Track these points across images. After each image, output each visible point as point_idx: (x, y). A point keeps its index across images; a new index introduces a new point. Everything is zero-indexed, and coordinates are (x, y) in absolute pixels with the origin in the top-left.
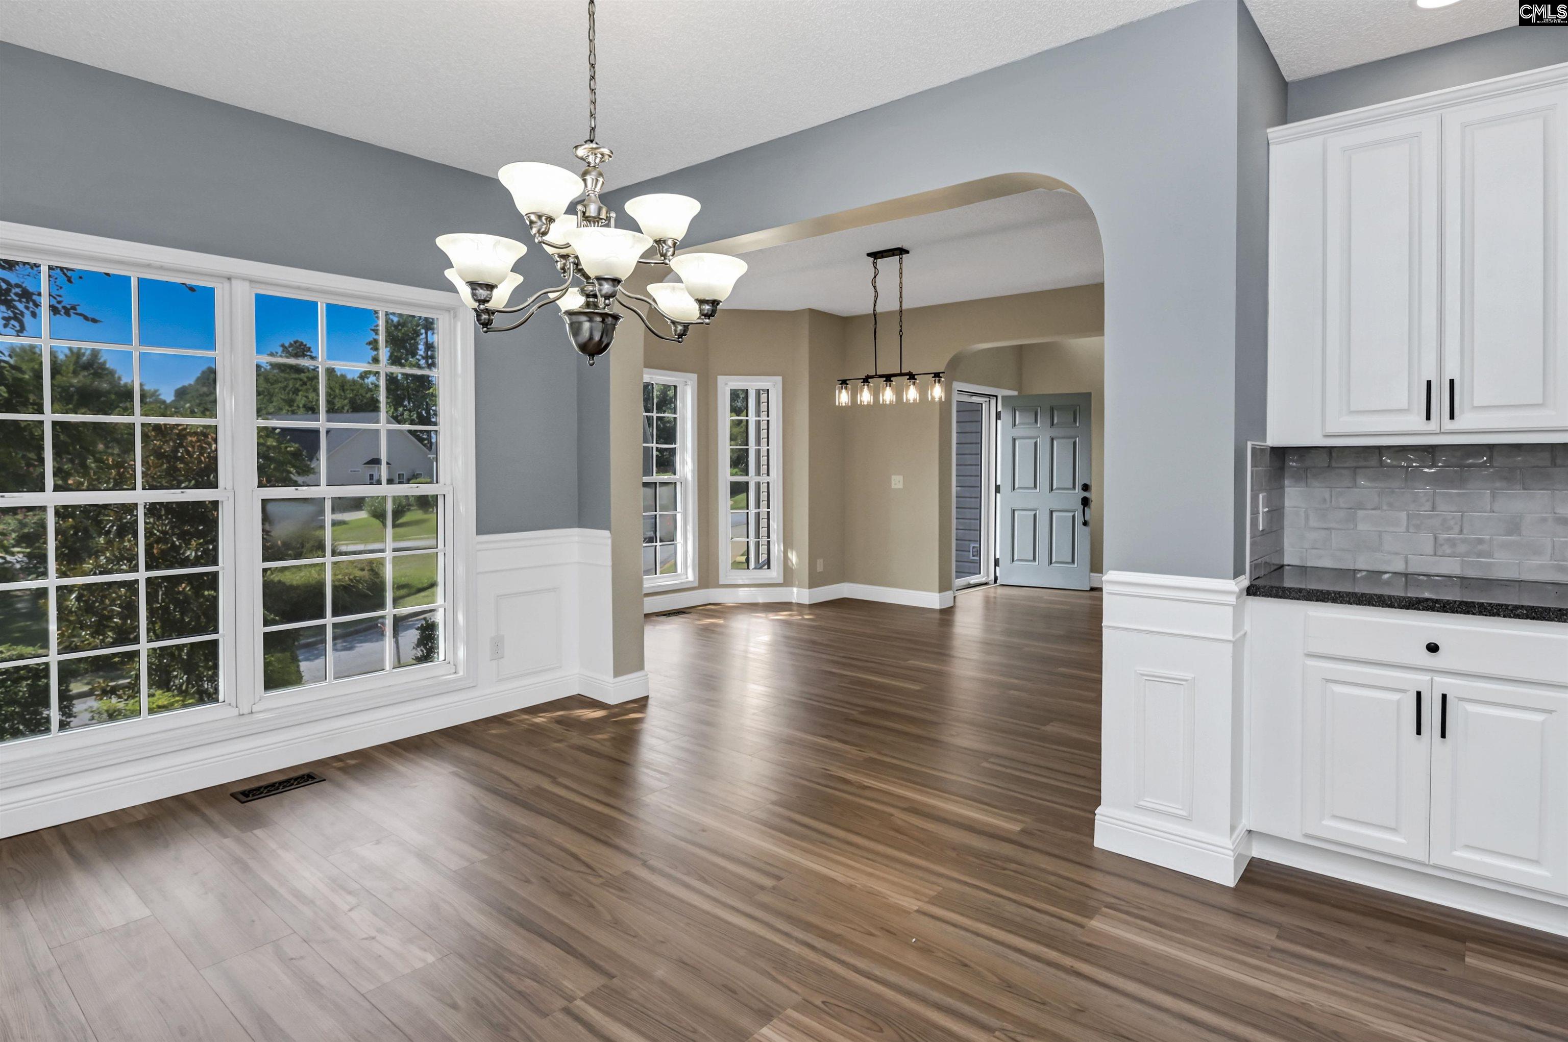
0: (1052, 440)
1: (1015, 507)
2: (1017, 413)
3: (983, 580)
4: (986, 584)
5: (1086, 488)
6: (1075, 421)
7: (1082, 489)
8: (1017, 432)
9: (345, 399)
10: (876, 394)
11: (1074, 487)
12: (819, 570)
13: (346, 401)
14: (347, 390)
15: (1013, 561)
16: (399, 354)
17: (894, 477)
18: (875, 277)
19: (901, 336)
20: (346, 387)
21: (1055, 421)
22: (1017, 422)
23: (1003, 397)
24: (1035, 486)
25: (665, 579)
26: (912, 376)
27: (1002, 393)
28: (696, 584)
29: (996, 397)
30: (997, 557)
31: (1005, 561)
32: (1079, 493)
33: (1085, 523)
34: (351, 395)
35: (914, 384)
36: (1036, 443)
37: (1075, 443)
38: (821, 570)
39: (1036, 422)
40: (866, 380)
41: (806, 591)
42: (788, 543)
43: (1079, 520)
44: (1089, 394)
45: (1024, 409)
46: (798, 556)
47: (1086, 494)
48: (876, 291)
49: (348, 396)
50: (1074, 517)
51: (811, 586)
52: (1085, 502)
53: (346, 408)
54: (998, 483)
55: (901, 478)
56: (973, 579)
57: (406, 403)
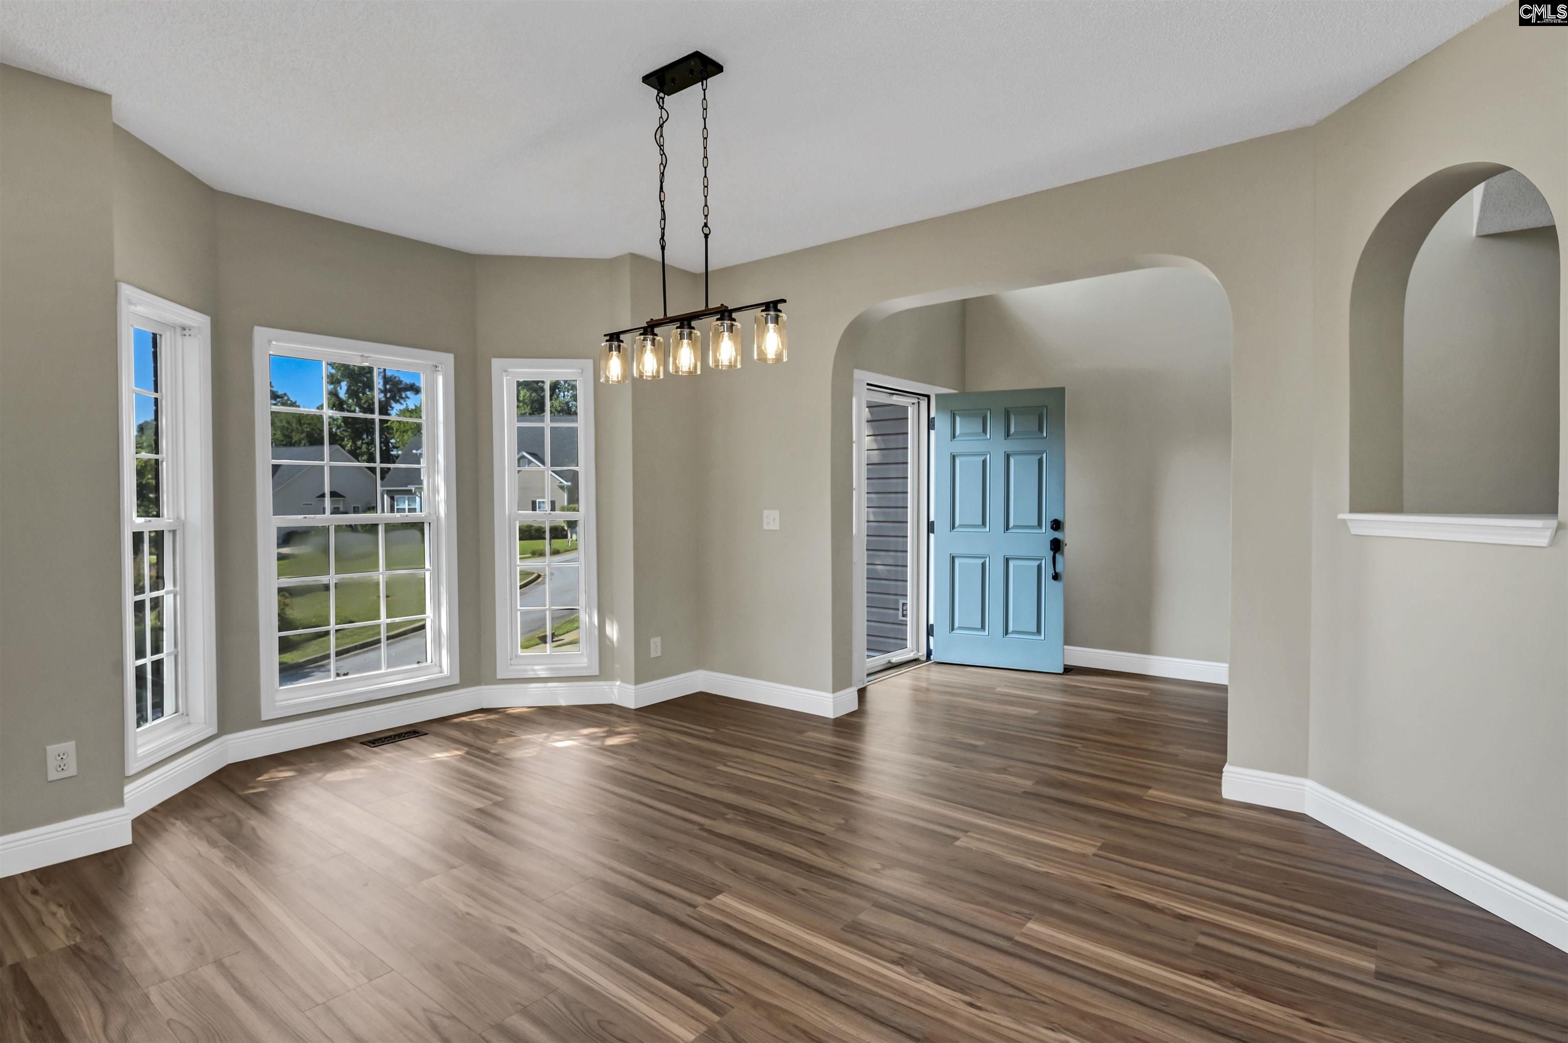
0: (1008, 457)
1: (955, 552)
2: (958, 419)
3: (911, 656)
4: (916, 661)
5: (1057, 525)
6: (1040, 429)
7: (1052, 528)
8: (957, 447)
9: (302, 433)
10: (664, 354)
11: (1040, 525)
12: (653, 654)
13: (303, 435)
14: (304, 424)
15: (953, 629)
16: (356, 388)
17: (766, 513)
18: (661, 126)
19: (706, 236)
20: (302, 421)
21: (1012, 430)
22: (958, 432)
23: (937, 396)
24: (984, 523)
25: (395, 677)
26: (725, 313)
27: (933, 391)
28: (456, 681)
29: (928, 397)
30: (931, 622)
31: (941, 629)
32: (1047, 534)
33: (1056, 577)
34: (308, 429)
35: (731, 329)
36: (984, 462)
37: (1040, 462)
38: (659, 654)
39: (984, 431)
40: (649, 329)
41: (631, 688)
42: (604, 611)
43: (1047, 572)
44: (1062, 391)
45: (967, 413)
46: (621, 631)
47: (1057, 535)
48: (663, 154)
49: (305, 430)
50: (1039, 567)
51: (639, 680)
52: (1056, 546)
53: (303, 442)
54: (932, 519)
55: (776, 514)
56: (897, 657)
57: (365, 436)
